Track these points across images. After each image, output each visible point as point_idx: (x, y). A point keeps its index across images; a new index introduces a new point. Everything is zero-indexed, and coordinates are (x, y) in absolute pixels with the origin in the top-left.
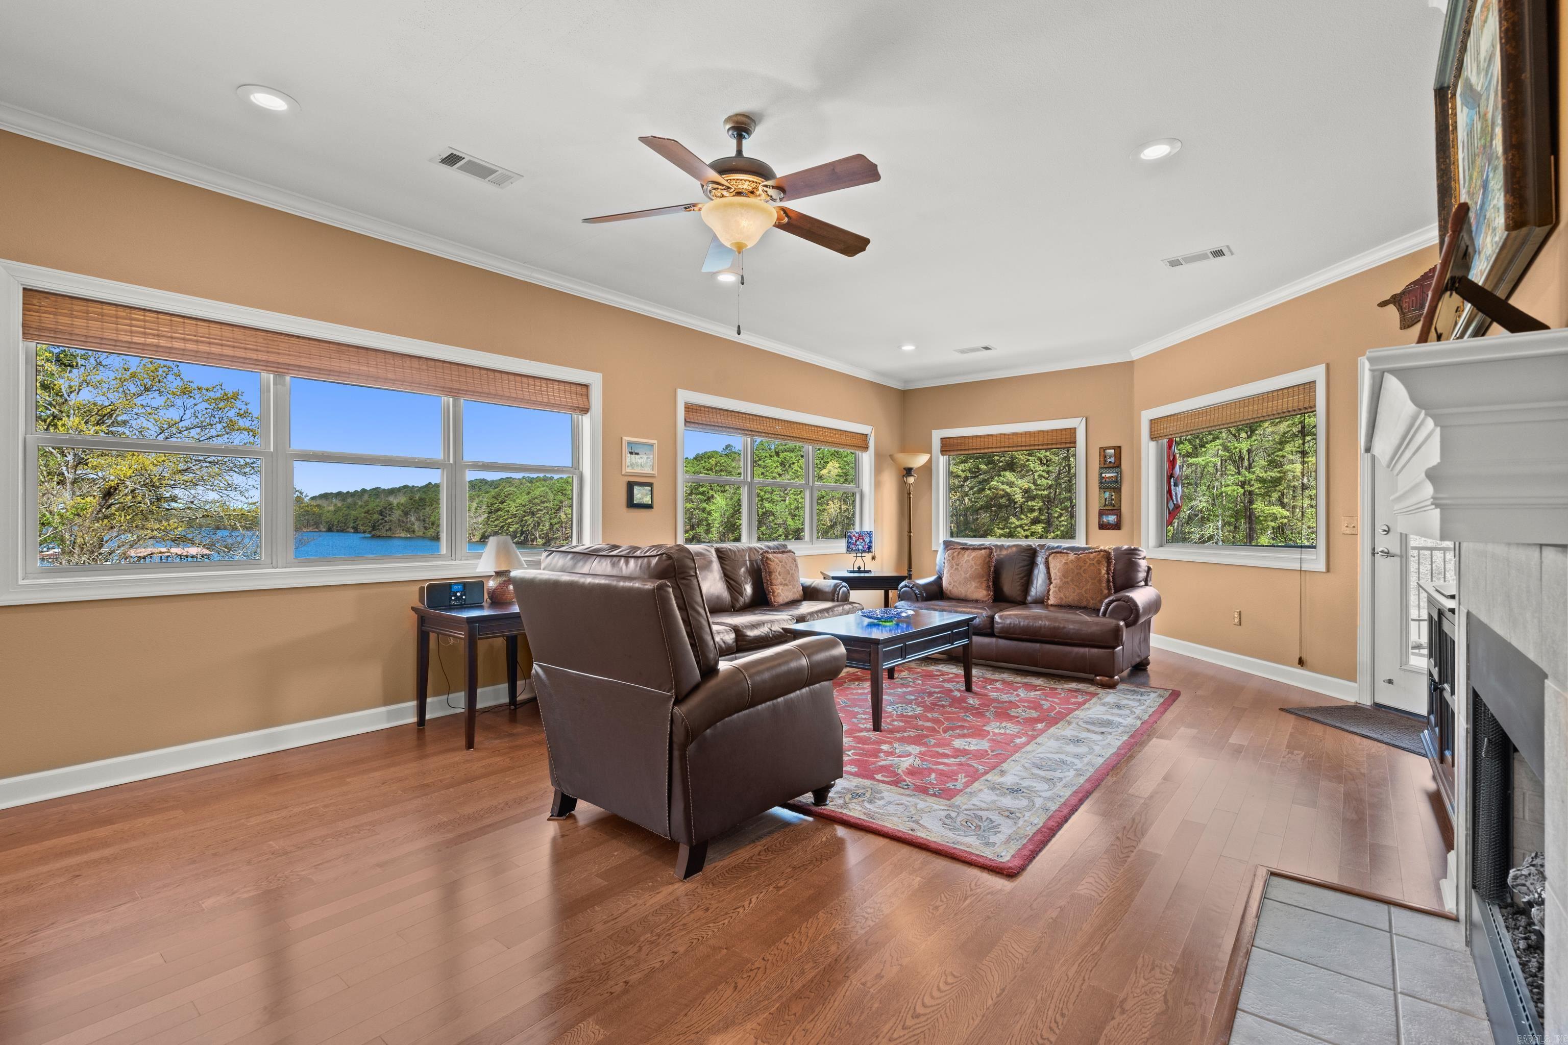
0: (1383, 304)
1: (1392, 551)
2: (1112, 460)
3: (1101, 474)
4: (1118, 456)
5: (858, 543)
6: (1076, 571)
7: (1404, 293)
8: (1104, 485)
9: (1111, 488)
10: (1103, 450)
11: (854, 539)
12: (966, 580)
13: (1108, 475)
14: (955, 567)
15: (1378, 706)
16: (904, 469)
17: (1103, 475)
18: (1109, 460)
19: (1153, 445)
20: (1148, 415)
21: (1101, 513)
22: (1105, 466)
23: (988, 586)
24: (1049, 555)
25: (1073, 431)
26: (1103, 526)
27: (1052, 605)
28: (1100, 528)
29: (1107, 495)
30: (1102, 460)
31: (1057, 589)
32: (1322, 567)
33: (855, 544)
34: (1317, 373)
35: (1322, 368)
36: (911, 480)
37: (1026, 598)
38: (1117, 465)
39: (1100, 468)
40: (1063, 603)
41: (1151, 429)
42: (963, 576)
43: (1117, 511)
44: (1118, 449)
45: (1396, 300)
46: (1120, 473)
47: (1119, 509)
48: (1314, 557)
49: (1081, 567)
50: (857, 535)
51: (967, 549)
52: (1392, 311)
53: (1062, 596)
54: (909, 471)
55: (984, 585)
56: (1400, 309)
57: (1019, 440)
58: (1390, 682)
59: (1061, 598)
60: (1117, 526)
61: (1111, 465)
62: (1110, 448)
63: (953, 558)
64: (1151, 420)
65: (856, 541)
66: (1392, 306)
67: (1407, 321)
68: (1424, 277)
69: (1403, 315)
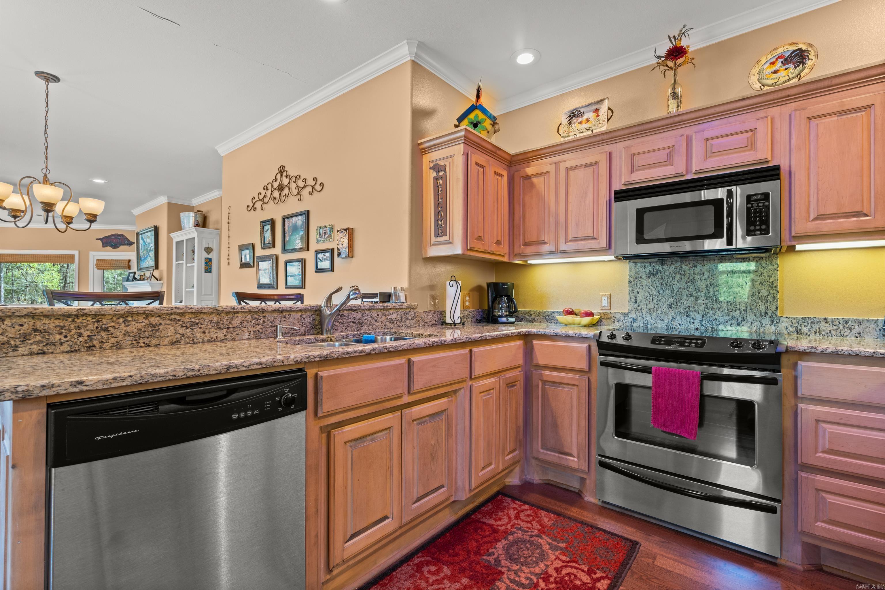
0: (97, 239)
7: (103, 238)
34: (76, 253)
35: (77, 252)
45: (100, 239)
52: (100, 242)
56: (102, 242)
66: (99, 241)
67: (104, 246)
68: (109, 236)
69: (103, 244)
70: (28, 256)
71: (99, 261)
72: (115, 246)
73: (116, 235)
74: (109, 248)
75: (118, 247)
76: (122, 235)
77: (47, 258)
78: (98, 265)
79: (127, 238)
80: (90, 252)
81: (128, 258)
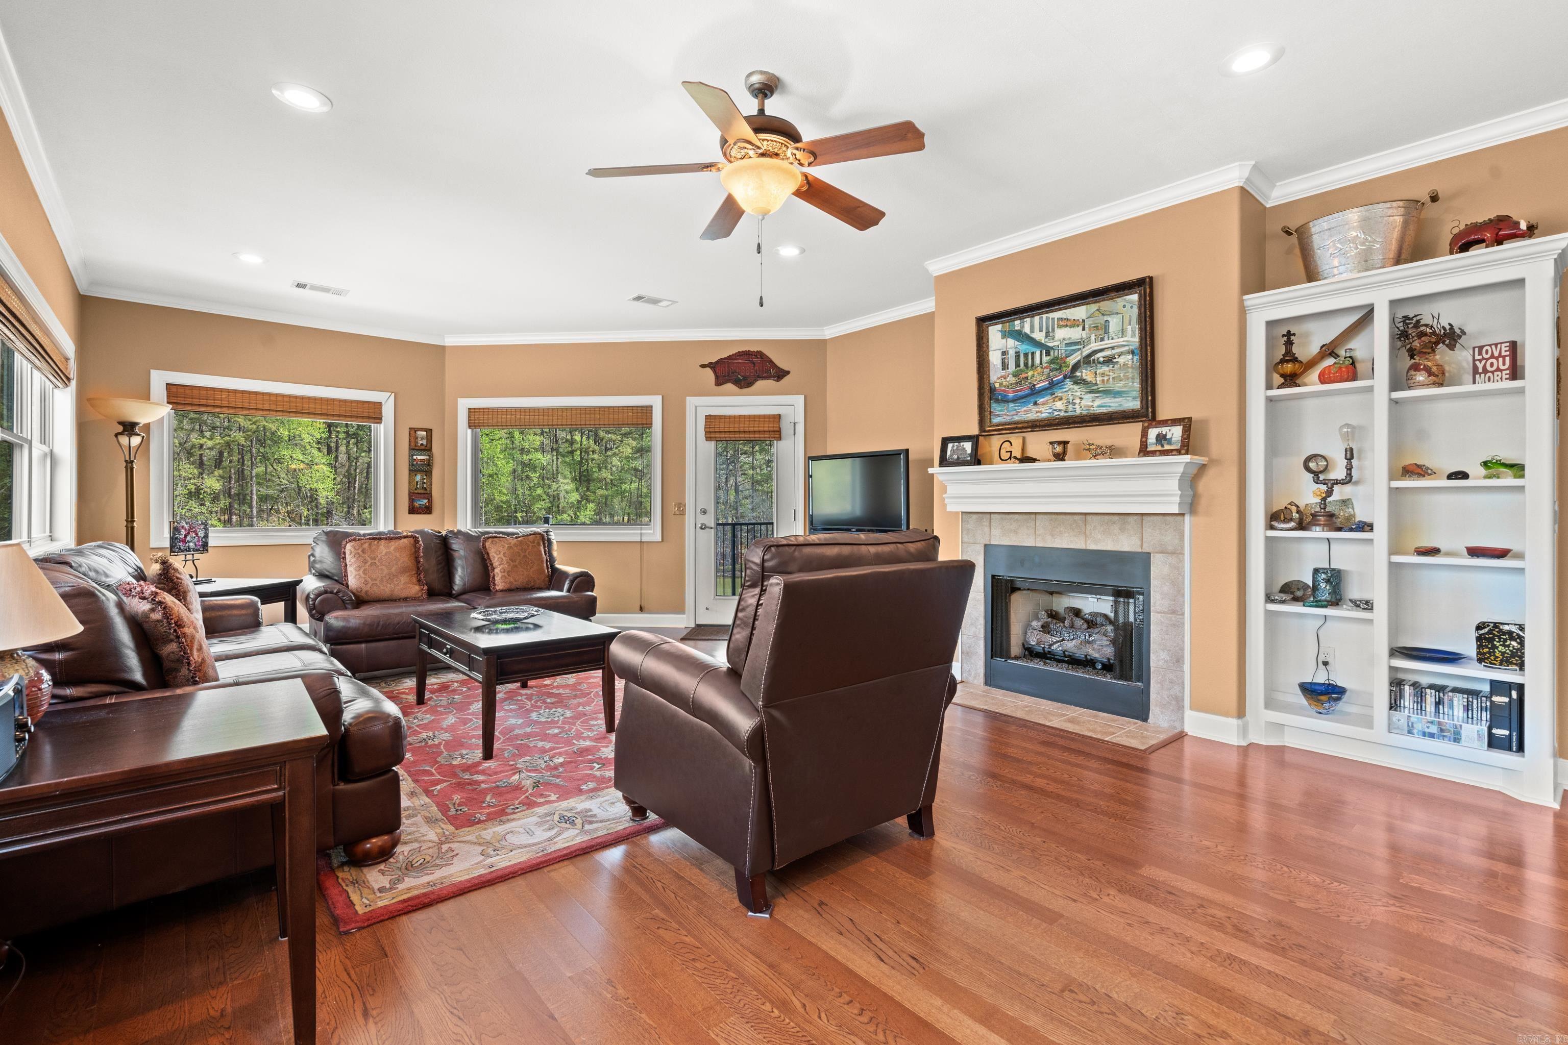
0: (703, 366)
1: (708, 525)
2: (424, 442)
3: (413, 455)
4: (429, 437)
5: (188, 538)
6: (522, 554)
7: (717, 362)
8: (414, 469)
9: (423, 471)
10: (413, 431)
11: (183, 532)
12: (391, 577)
13: (419, 457)
14: (370, 562)
15: (698, 626)
16: (120, 423)
17: (415, 457)
18: (421, 442)
19: (469, 431)
20: (464, 404)
21: (412, 496)
22: (414, 448)
23: (419, 581)
24: (484, 541)
25: (378, 406)
26: (413, 510)
27: (501, 591)
28: (410, 513)
29: (418, 478)
30: (412, 440)
31: (506, 574)
32: (658, 538)
33: (184, 541)
34: (655, 402)
35: (658, 399)
36: (136, 441)
37: (451, 588)
38: (427, 449)
39: (411, 449)
40: (513, 587)
41: (469, 417)
42: (386, 571)
43: (428, 495)
44: (429, 431)
45: (711, 366)
46: (431, 456)
47: (430, 494)
48: (652, 531)
49: (526, 550)
50: (187, 526)
51: (380, 539)
52: (709, 372)
53: (512, 580)
54: (129, 428)
55: (414, 580)
56: (715, 372)
57: (312, 406)
58: (707, 609)
59: (511, 582)
60: (428, 510)
61: (423, 447)
62: (421, 430)
63: (363, 551)
64: (469, 409)
65: (186, 536)
66: (708, 369)
67: (719, 382)
68: (730, 357)
69: (717, 377)
70: (551, 413)
71: (709, 418)
72: (744, 383)
73: (747, 354)
74: (729, 386)
75: (750, 385)
76: (760, 354)
77: (592, 416)
78: (712, 430)
79: (771, 362)
80: (689, 399)
81: (776, 413)
